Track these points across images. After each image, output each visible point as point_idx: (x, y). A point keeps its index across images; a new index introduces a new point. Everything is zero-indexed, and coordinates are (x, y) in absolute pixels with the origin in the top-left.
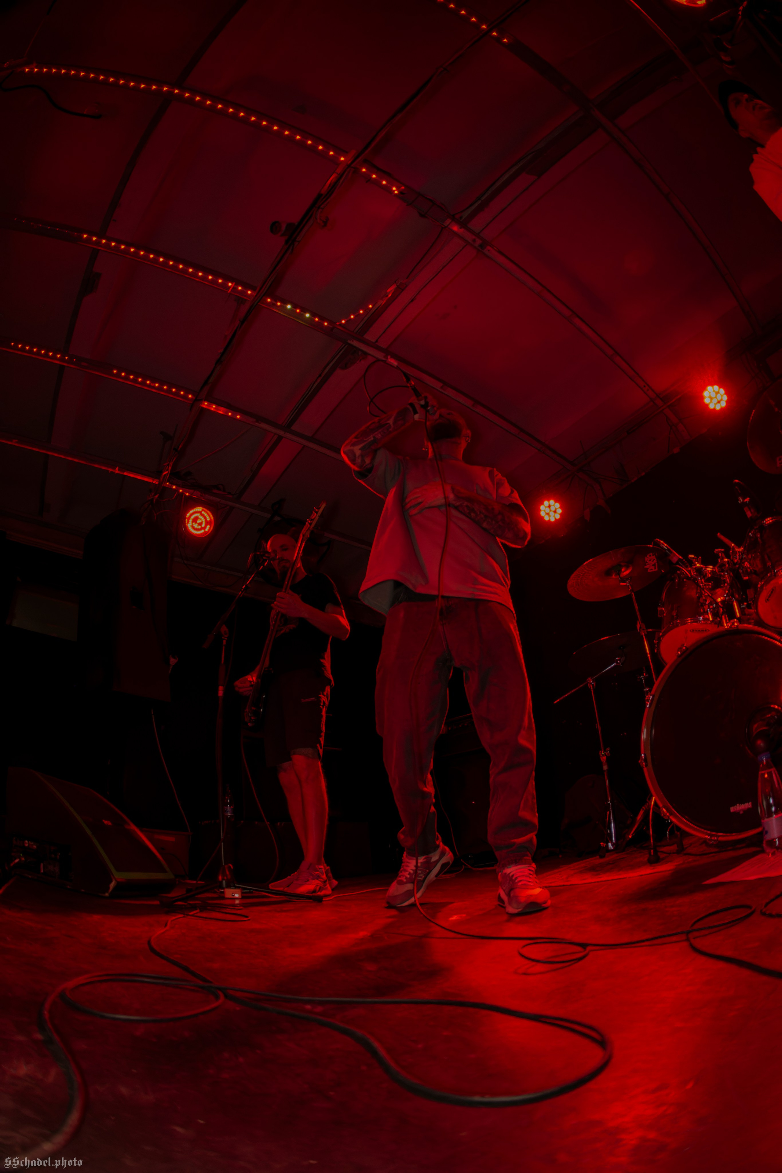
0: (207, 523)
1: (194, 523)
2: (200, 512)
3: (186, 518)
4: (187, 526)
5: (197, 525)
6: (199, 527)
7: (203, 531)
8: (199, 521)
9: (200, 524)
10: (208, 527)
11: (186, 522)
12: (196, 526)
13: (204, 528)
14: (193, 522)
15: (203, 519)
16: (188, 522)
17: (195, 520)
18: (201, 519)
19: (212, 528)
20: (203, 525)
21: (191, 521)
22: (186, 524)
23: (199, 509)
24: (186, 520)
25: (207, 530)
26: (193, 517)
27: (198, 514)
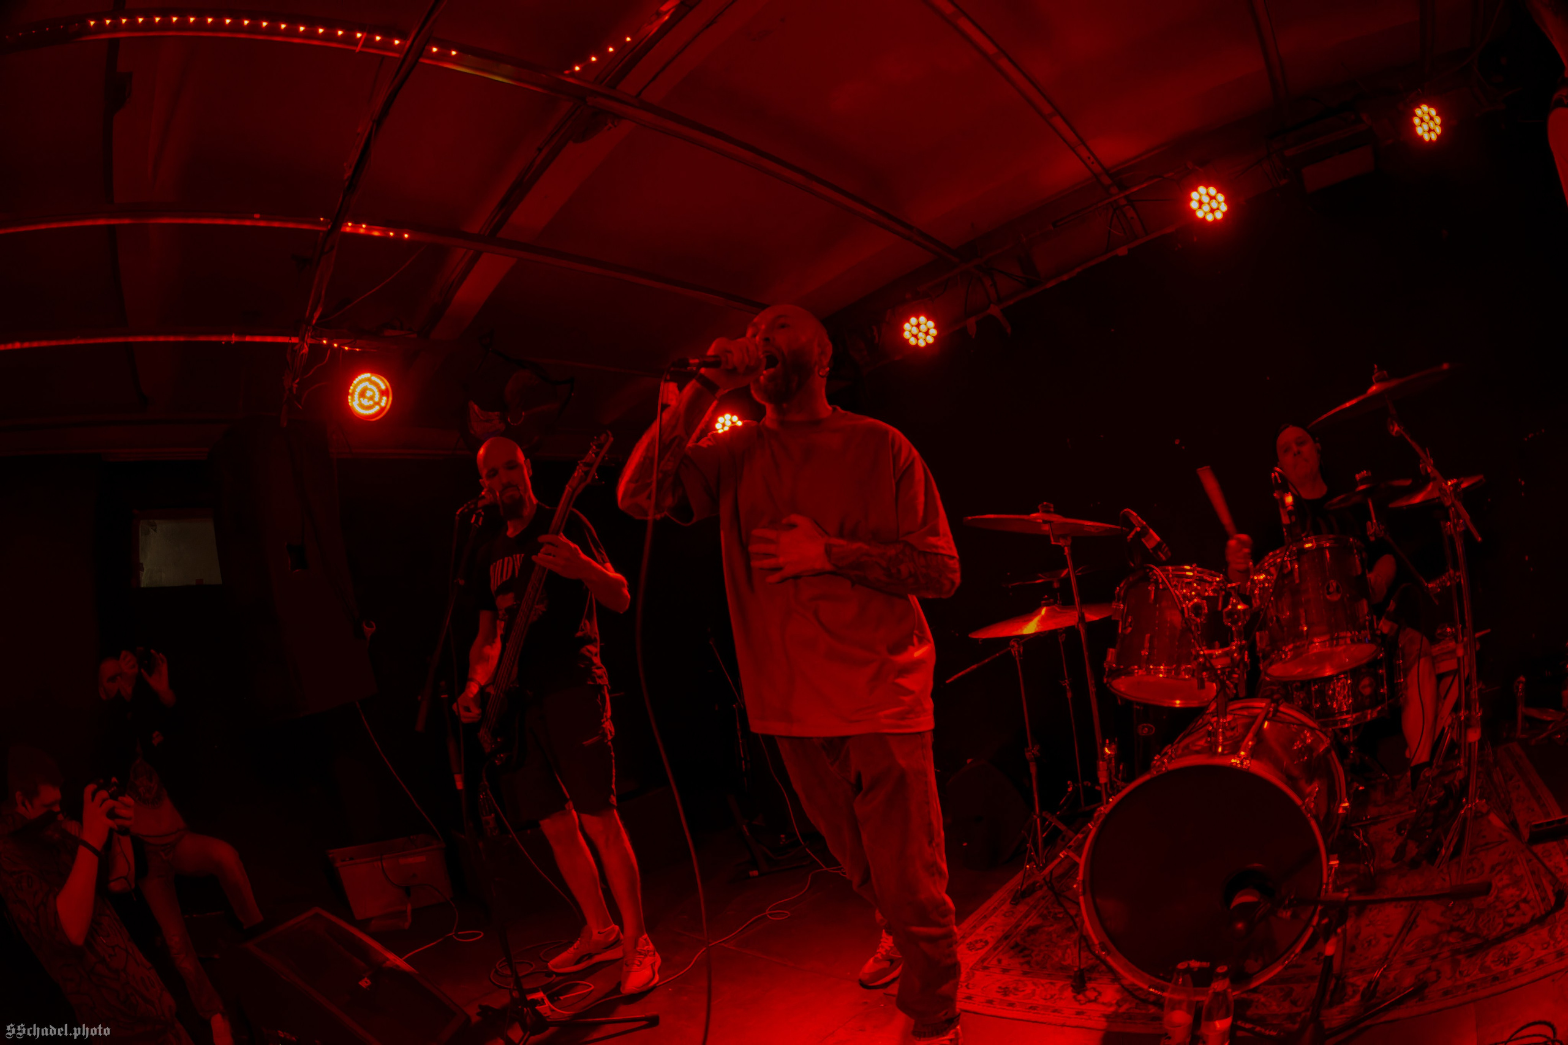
0: (383, 393)
1: (361, 399)
2: (369, 380)
3: (348, 394)
4: (353, 405)
5: (366, 400)
6: (371, 403)
7: (377, 408)
8: (368, 394)
9: (371, 398)
10: (385, 398)
11: (349, 401)
12: (365, 402)
14: (359, 400)
15: (374, 389)
16: (353, 400)
17: (362, 394)
18: (371, 390)
19: (391, 399)
20: (377, 399)
21: (356, 396)
22: (350, 404)
23: (368, 375)
24: (349, 397)
25: (382, 404)
26: (359, 390)
27: (367, 384)
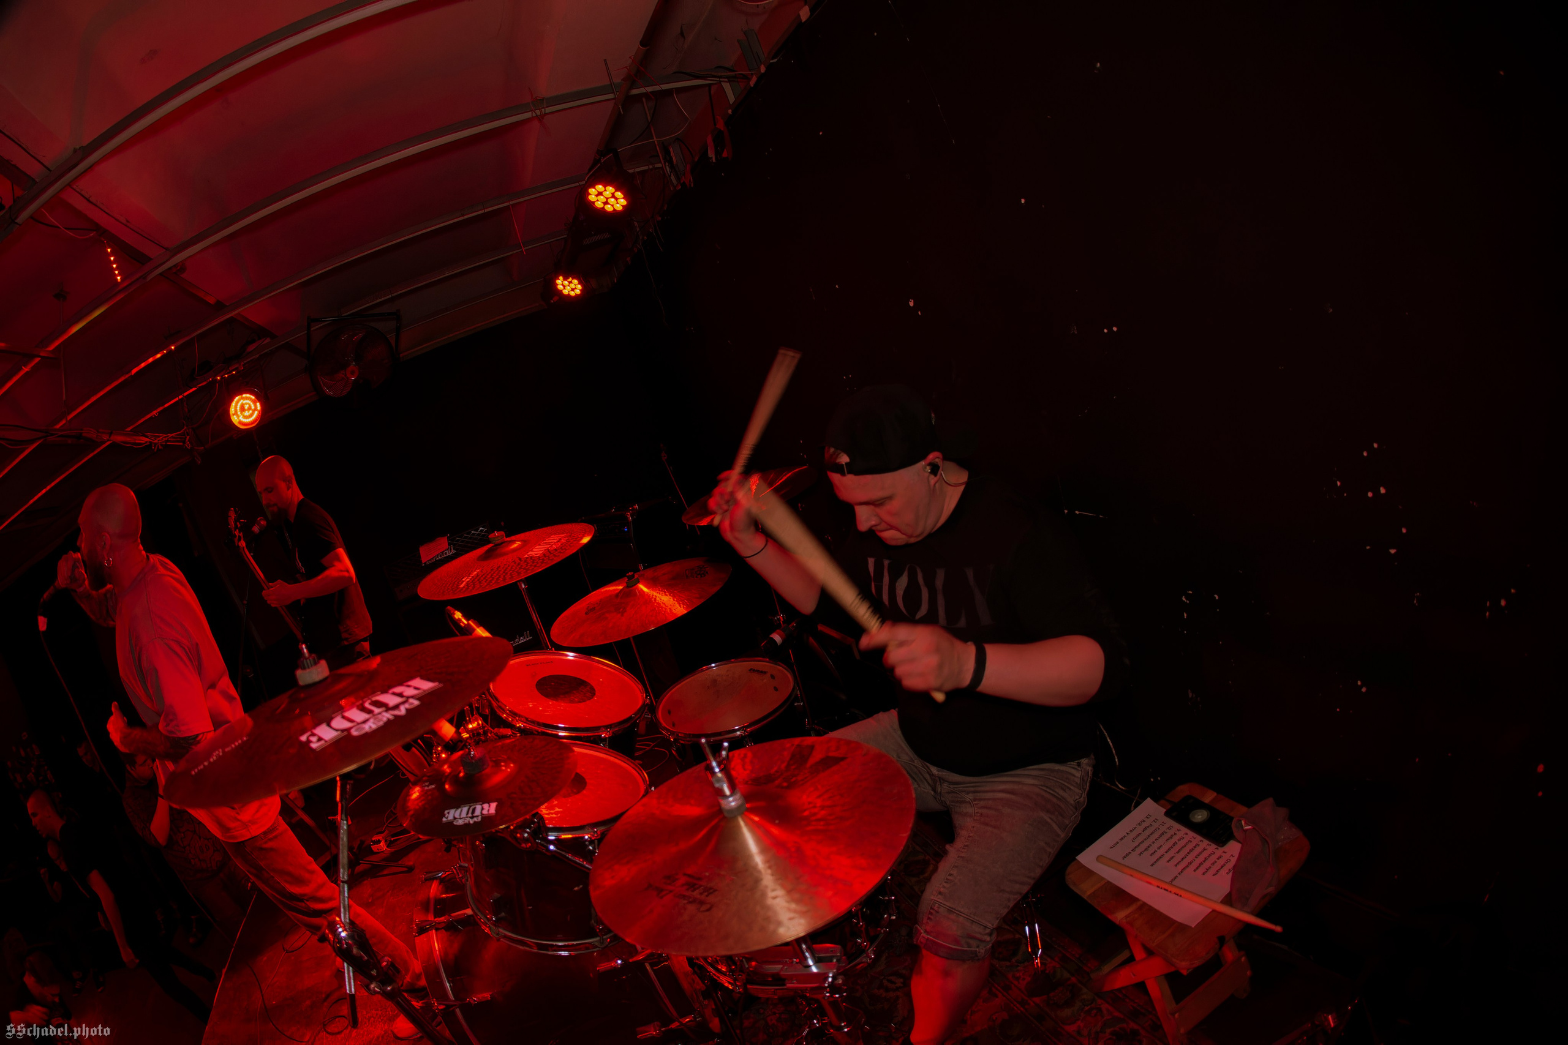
0: (254, 402)
2: (242, 398)
3: (231, 416)
5: (247, 412)
6: (251, 411)
7: (256, 413)
8: (246, 407)
9: (250, 408)
10: (258, 404)
11: (234, 420)
12: (247, 413)
13: (256, 409)
14: (241, 413)
15: (248, 401)
16: (236, 418)
18: (246, 404)
19: (261, 404)
20: (253, 408)
21: (239, 413)
22: (236, 422)
23: (239, 397)
24: (233, 418)
25: (259, 407)
26: (238, 408)
27: (242, 401)
